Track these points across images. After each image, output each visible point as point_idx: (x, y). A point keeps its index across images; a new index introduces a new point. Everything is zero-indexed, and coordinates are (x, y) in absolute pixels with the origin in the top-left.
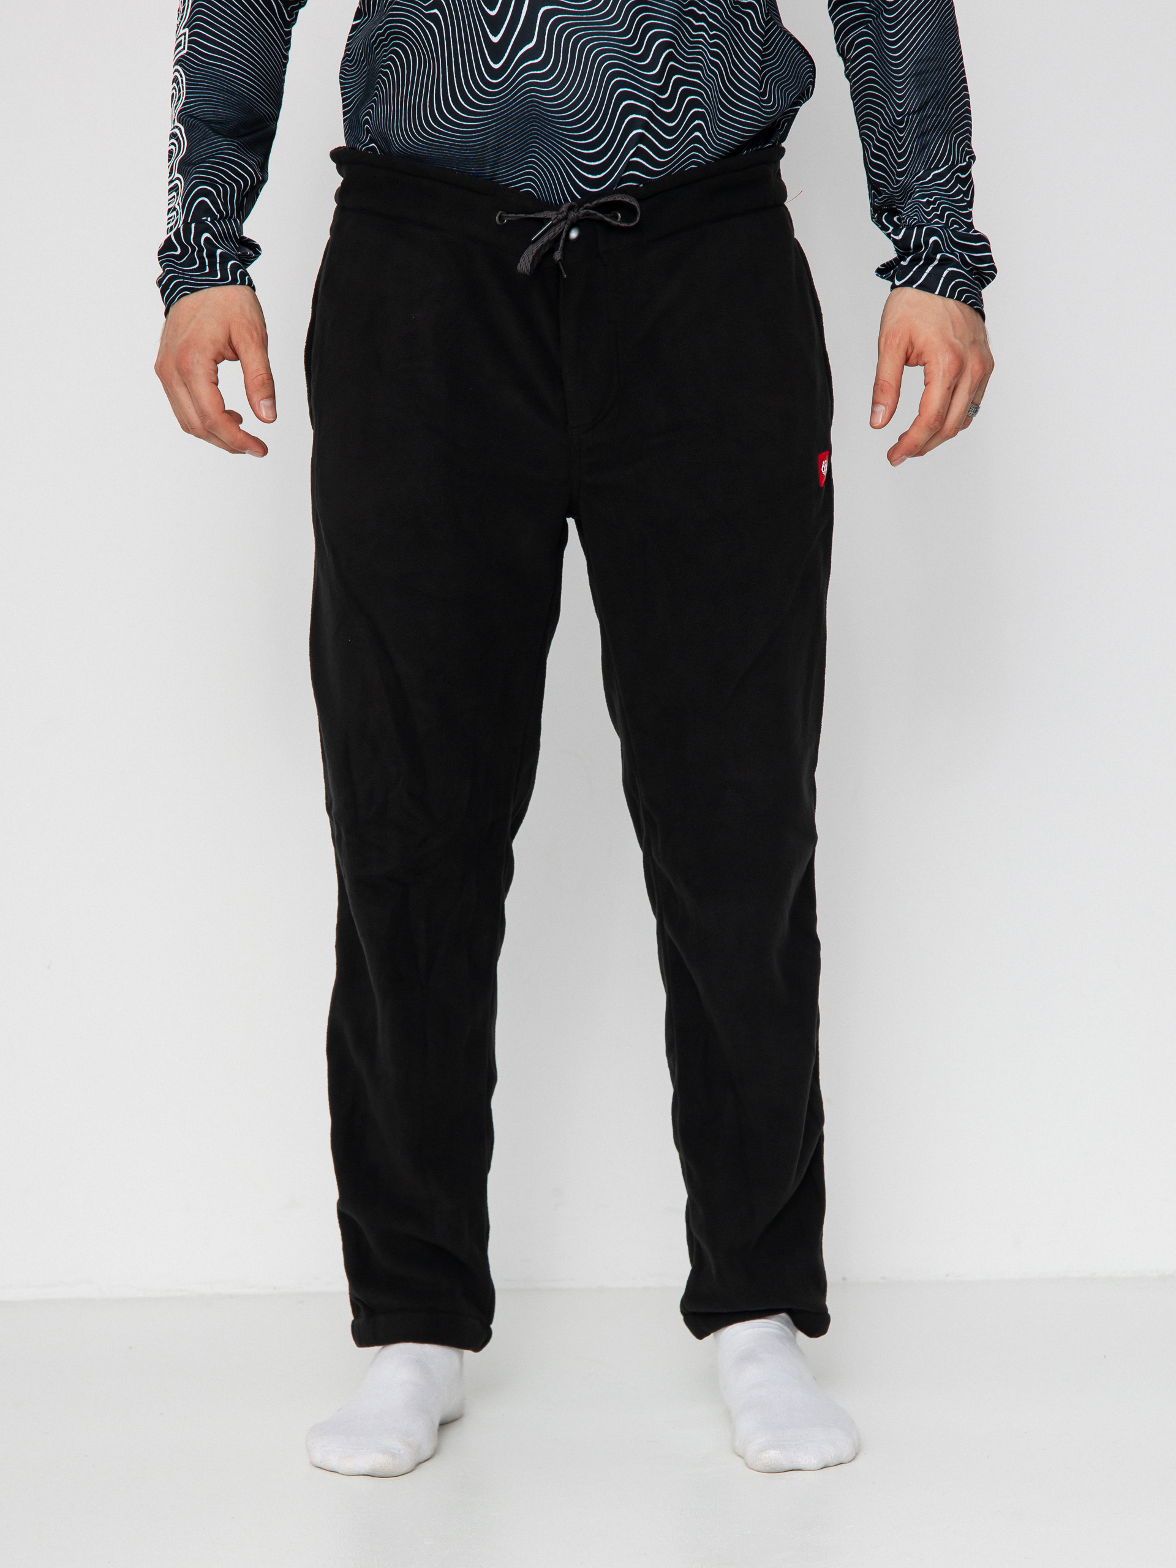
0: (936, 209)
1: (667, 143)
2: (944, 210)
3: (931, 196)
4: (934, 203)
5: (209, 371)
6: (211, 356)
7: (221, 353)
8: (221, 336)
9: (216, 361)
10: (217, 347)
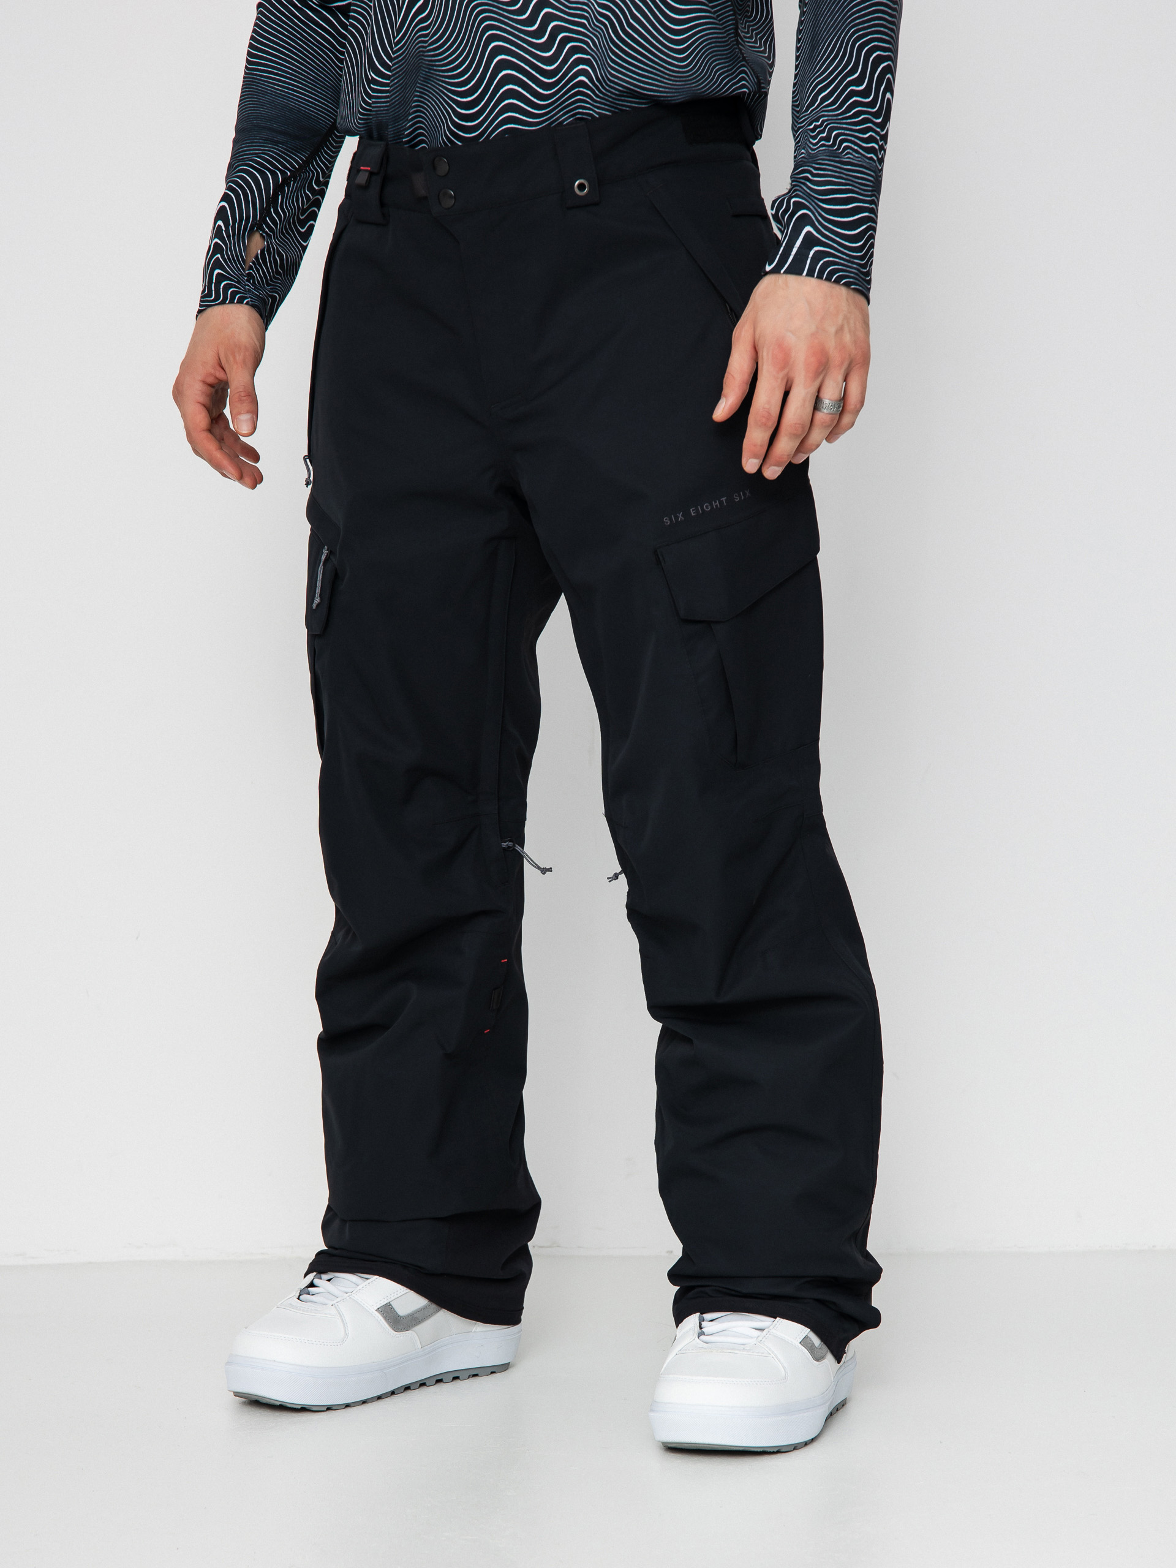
1: (545, 86)
5: (196, 392)
6: (200, 378)
7: (211, 374)
8: (210, 357)
9: (204, 382)
10: (205, 369)
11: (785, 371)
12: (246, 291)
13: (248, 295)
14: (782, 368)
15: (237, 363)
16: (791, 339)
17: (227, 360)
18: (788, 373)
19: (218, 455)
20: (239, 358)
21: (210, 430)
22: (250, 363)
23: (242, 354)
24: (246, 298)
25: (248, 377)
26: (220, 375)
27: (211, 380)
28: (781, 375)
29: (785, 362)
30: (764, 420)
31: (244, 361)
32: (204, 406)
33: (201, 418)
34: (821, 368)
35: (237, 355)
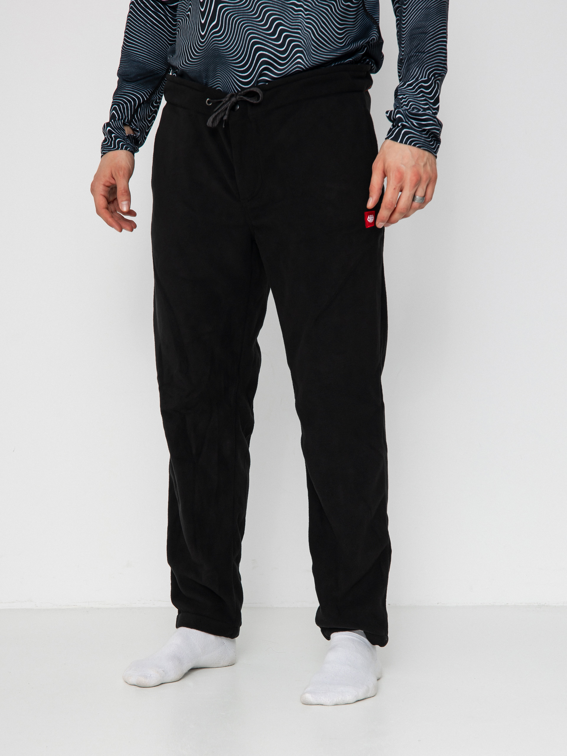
0: (405, 101)
1: (281, 65)
2: (410, 102)
3: (404, 95)
4: (405, 98)
5: (101, 189)
6: (102, 183)
7: (107, 181)
8: (108, 173)
9: (104, 185)
10: (105, 179)
11: (401, 183)
12: (127, 144)
13: (129, 146)
14: (399, 182)
15: (120, 176)
16: (403, 168)
17: (116, 175)
18: (402, 184)
19: (110, 220)
20: (121, 173)
21: (107, 208)
22: (127, 176)
23: (123, 172)
24: (128, 147)
25: (125, 183)
26: (112, 181)
27: (107, 184)
28: (399, 185)
29: (401, 179)
30: (389, 206)
31: (124, 175)
32: (105, 196)
33: (103, 202)
34: (418, 183)
35: (120, 172)
